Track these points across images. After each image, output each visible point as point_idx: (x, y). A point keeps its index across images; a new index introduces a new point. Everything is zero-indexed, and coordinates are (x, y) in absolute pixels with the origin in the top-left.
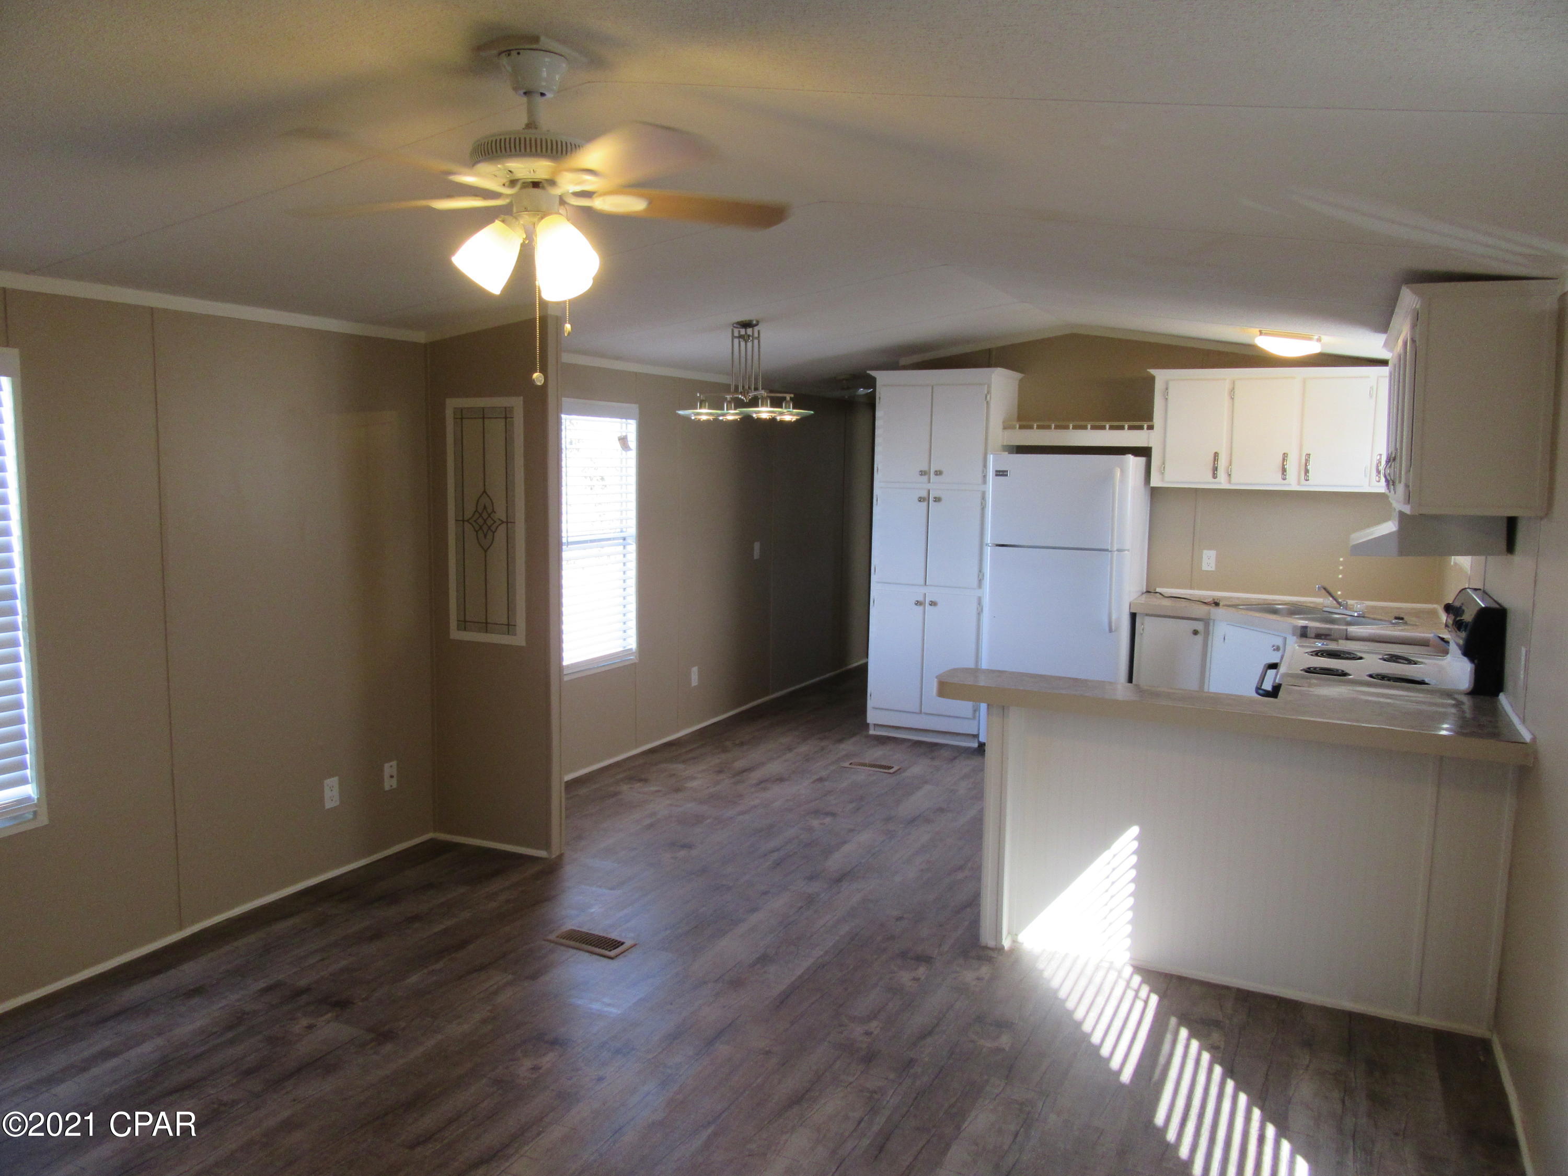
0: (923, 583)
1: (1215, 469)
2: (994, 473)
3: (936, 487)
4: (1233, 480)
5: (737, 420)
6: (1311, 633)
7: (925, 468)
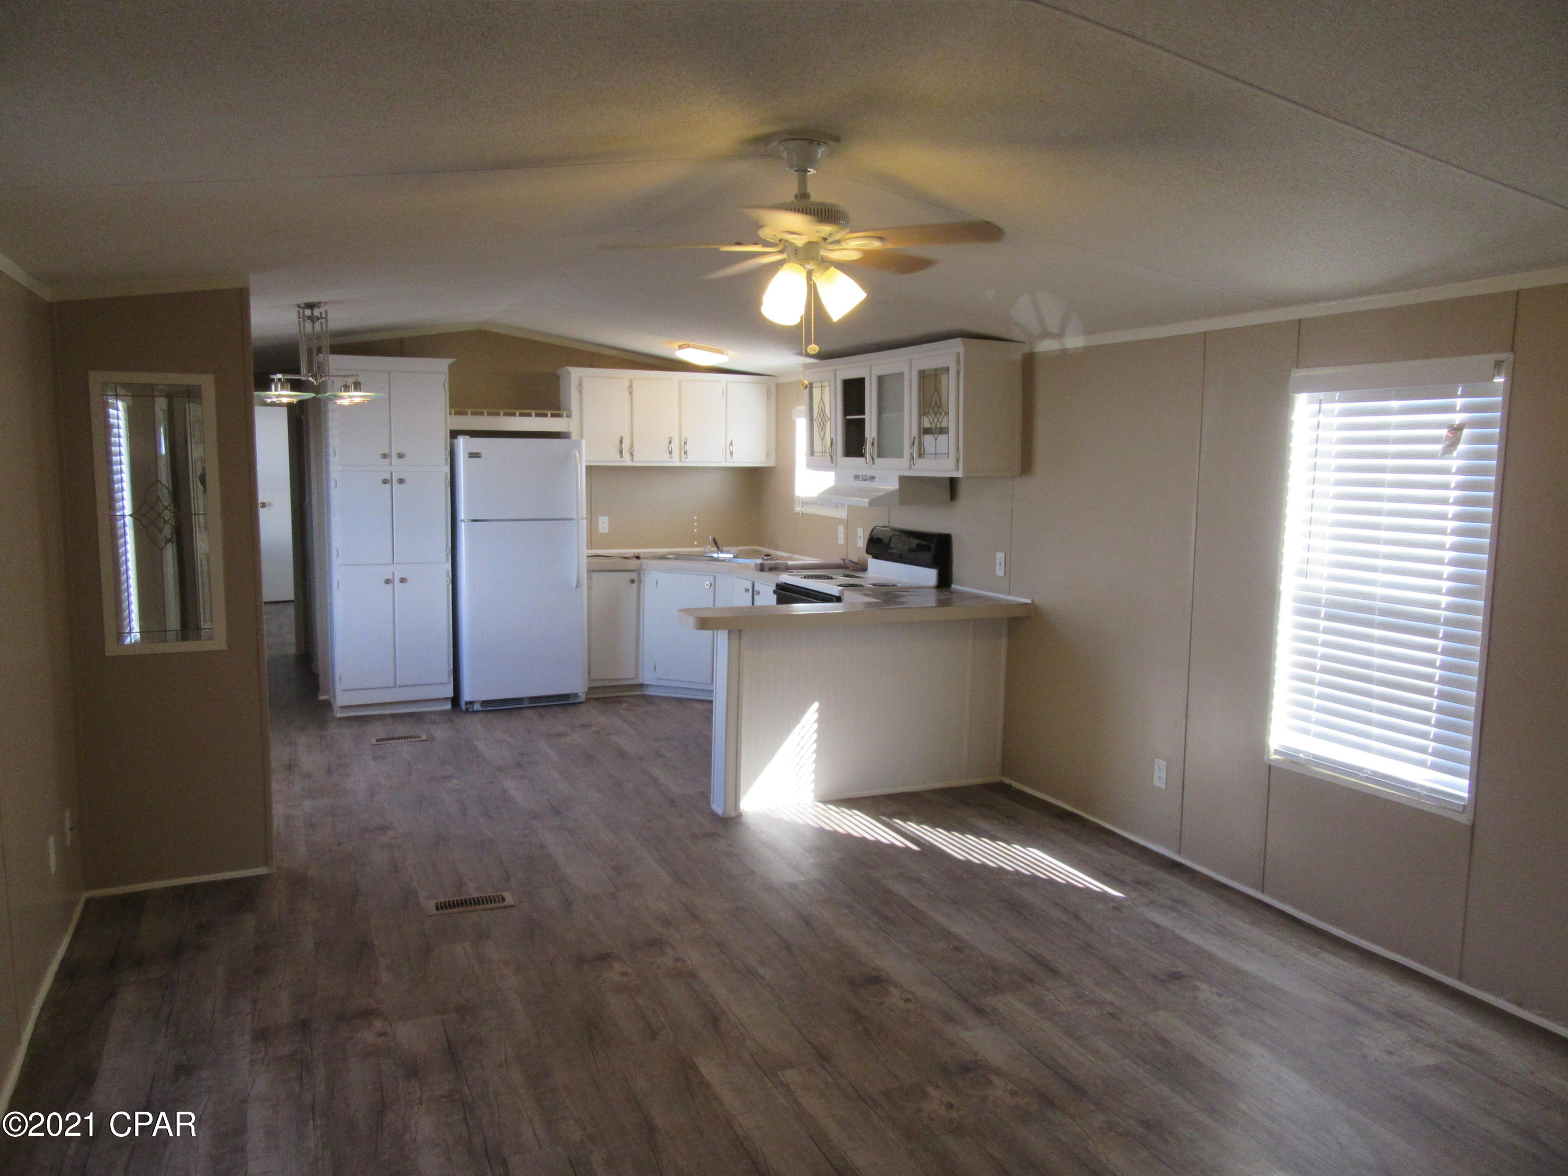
0: (392, 562)
1: (621, 452)
2: (467, 455)
3: (398, 468)
4: (635, 457)
5: (293, 403)
6: (766, 568)
7: (386, 451)
